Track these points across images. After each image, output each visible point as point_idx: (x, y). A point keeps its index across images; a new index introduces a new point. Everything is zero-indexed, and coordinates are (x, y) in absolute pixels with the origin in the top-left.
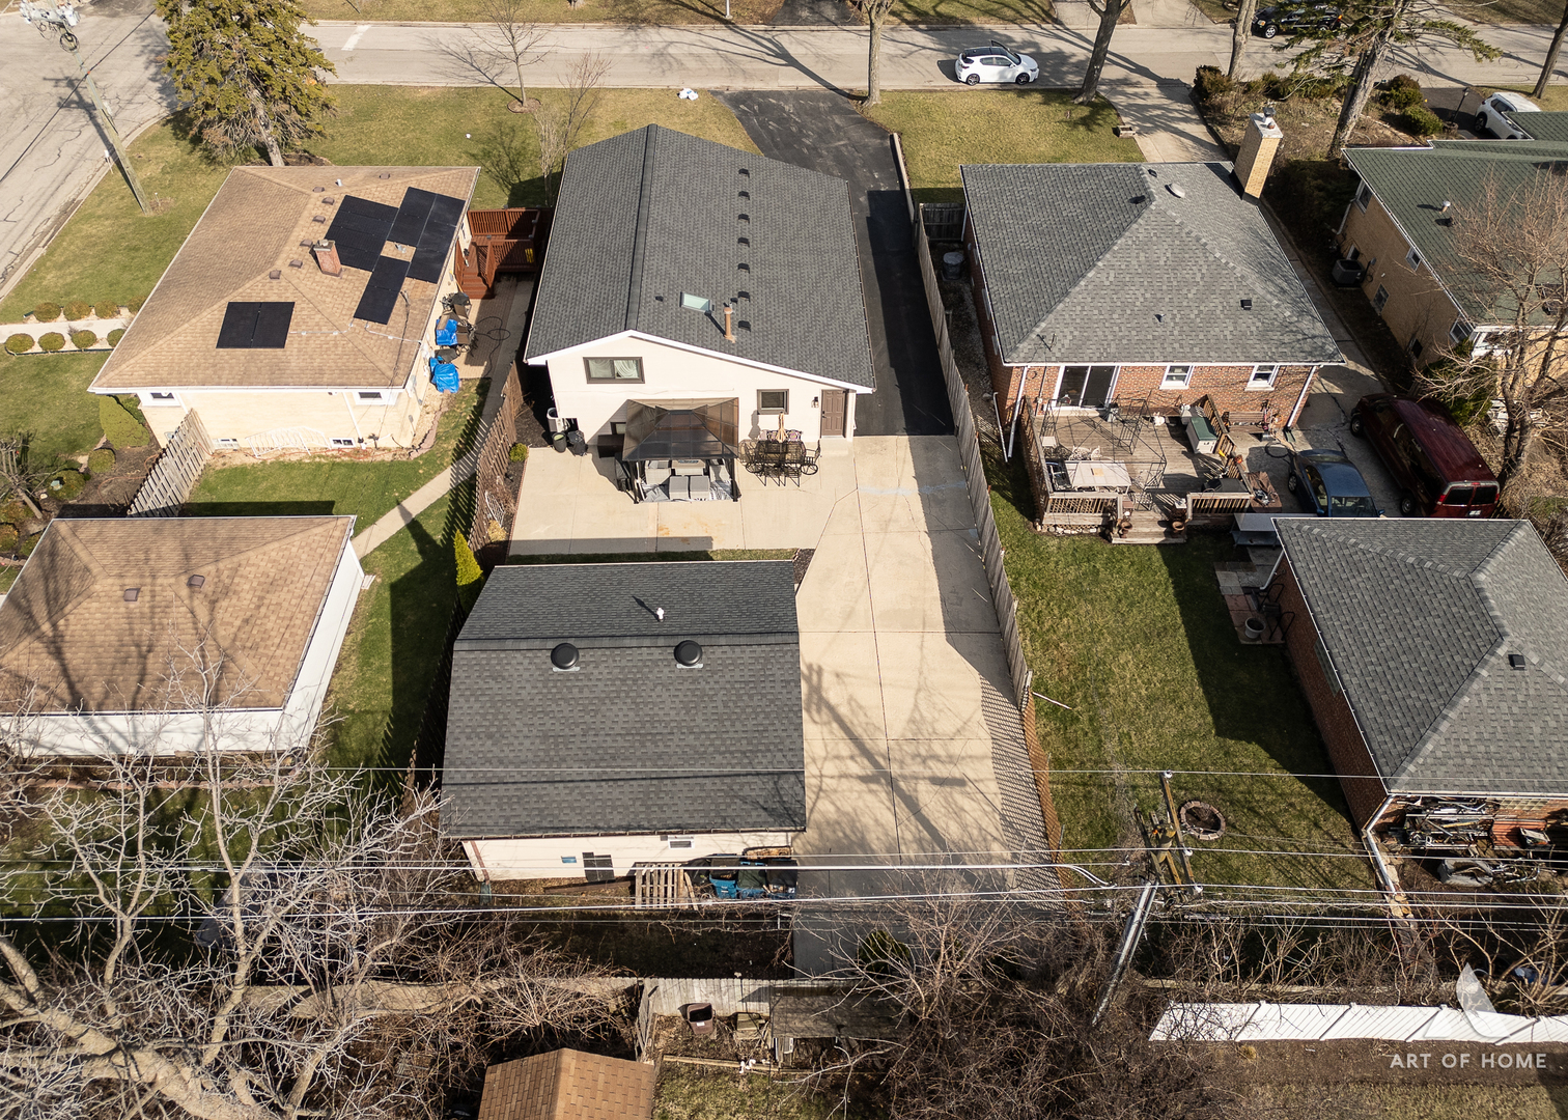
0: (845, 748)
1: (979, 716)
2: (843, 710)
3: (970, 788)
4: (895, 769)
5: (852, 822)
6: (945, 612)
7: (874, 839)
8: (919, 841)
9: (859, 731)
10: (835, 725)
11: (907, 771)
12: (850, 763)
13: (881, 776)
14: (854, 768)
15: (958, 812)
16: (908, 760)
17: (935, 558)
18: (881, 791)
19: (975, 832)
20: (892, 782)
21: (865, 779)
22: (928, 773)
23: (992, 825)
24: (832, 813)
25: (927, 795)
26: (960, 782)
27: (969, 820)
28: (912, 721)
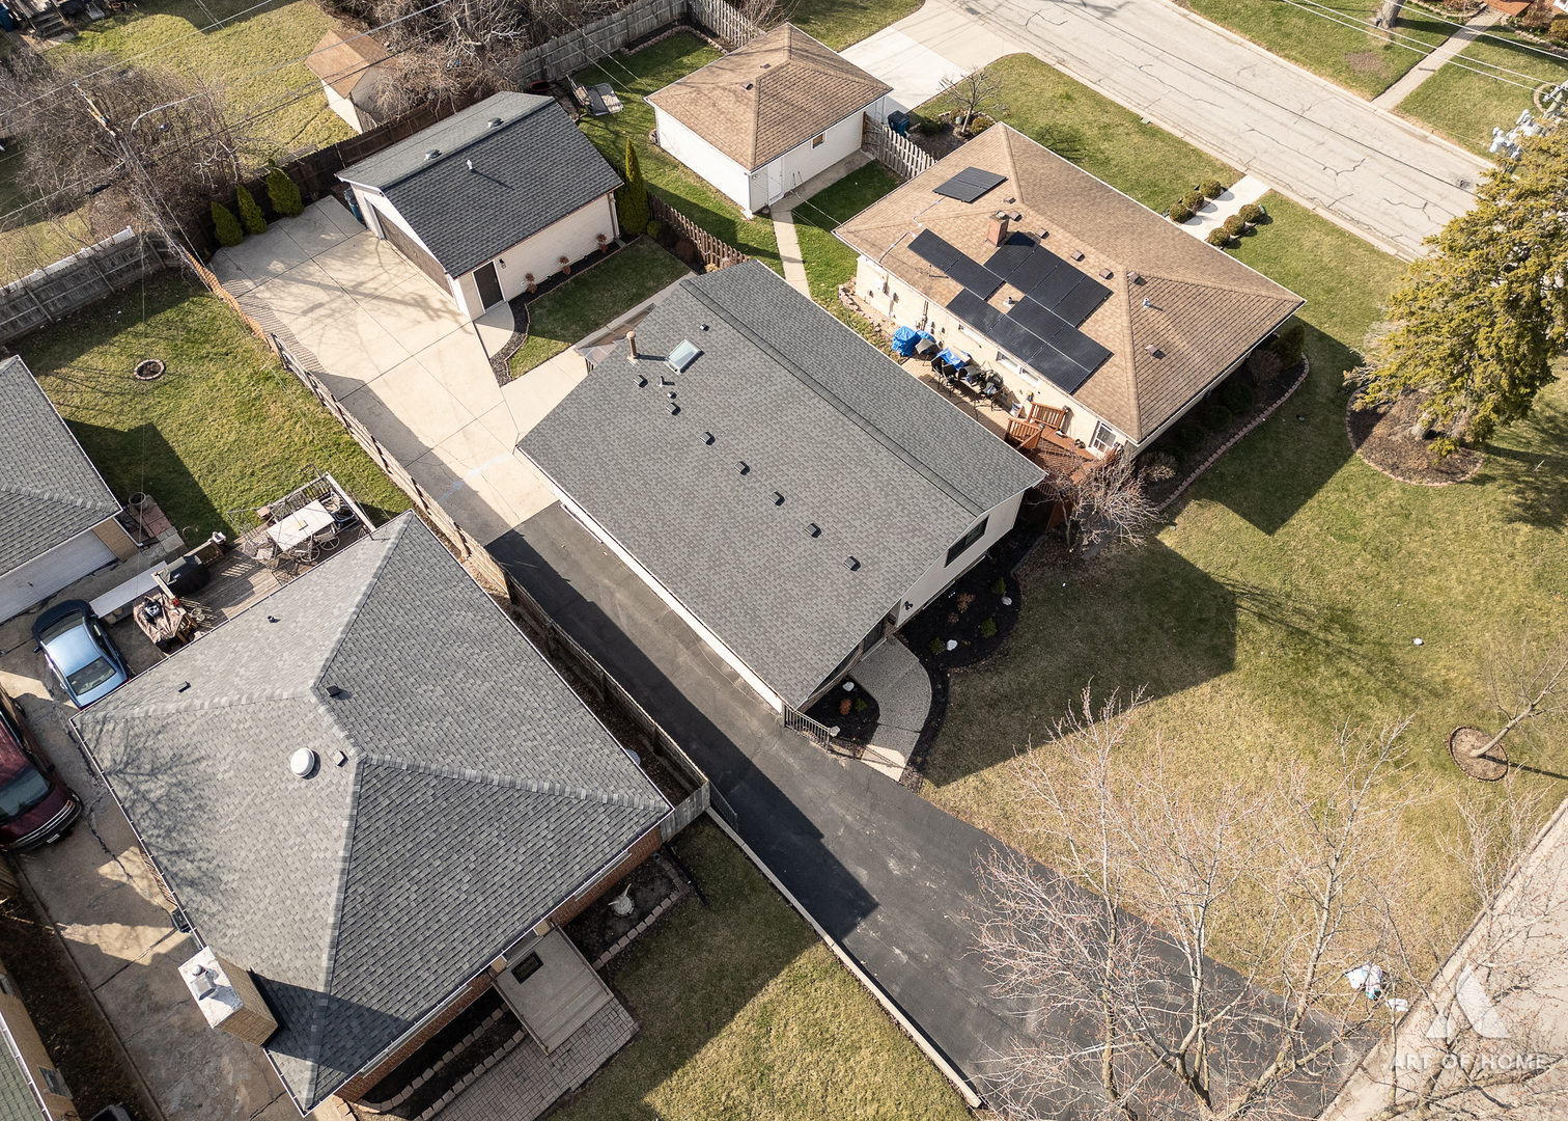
0: (382, 291)
1: (314, 350)
2: (400, 308)
3: (299, 312)
4: (348, 297)
5: (352, 263)
6: (375, 398)
7: (337, 264)
8: (310, 275)
9: (382, 303)
10: (399, 298)
11: (339, 301)
12: (376, 286)
13: (354, 291)
14: (371, 285)
15: (297, 297)
16: (343, 306)
17: (409, 432)
18: (348, 285)
19: (282, 295)
20: (344, 290)
21: (361, 284)
22: (327, 306)
23: (275, 303)
24: (367, 261)
25: (321, 296)
26: (305, 313)
27: (290, 298)
28: (354, 325)
